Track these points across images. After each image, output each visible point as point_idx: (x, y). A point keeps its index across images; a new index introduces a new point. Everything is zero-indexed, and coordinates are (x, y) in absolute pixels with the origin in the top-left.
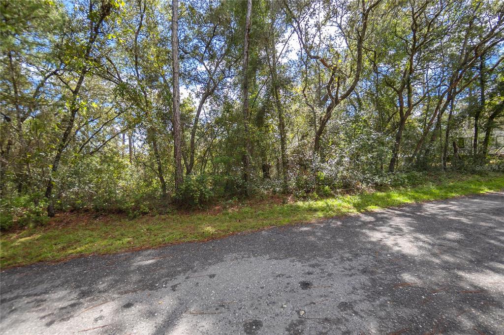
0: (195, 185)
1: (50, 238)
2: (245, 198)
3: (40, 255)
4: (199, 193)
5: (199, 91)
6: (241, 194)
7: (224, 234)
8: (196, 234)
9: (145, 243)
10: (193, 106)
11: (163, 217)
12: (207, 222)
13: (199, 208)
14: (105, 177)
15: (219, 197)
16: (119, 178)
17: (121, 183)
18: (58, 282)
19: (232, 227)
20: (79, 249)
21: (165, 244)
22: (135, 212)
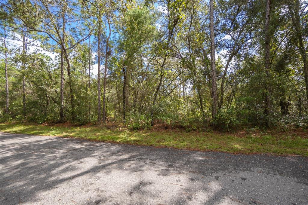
0: (226, 116)
1: (152, 135)
2: (265, 128)
3: (150, 143)
4: (229, 121)
5: (226, 53)
6: (262, 124)
7: (249, 152)
8: (227, 148)
9: (196, 147)
10: (221, 64)
11: (205, 133)
12: (235, 141)
13: (228, 131)
14: (173, 108)
15: (243, 125)
16: (179, 109)
17: (180, 112)
18: (159, 157)
19: (256, 148)
20: (164, 143)
21: (208, 150)
22: (189, 129)
